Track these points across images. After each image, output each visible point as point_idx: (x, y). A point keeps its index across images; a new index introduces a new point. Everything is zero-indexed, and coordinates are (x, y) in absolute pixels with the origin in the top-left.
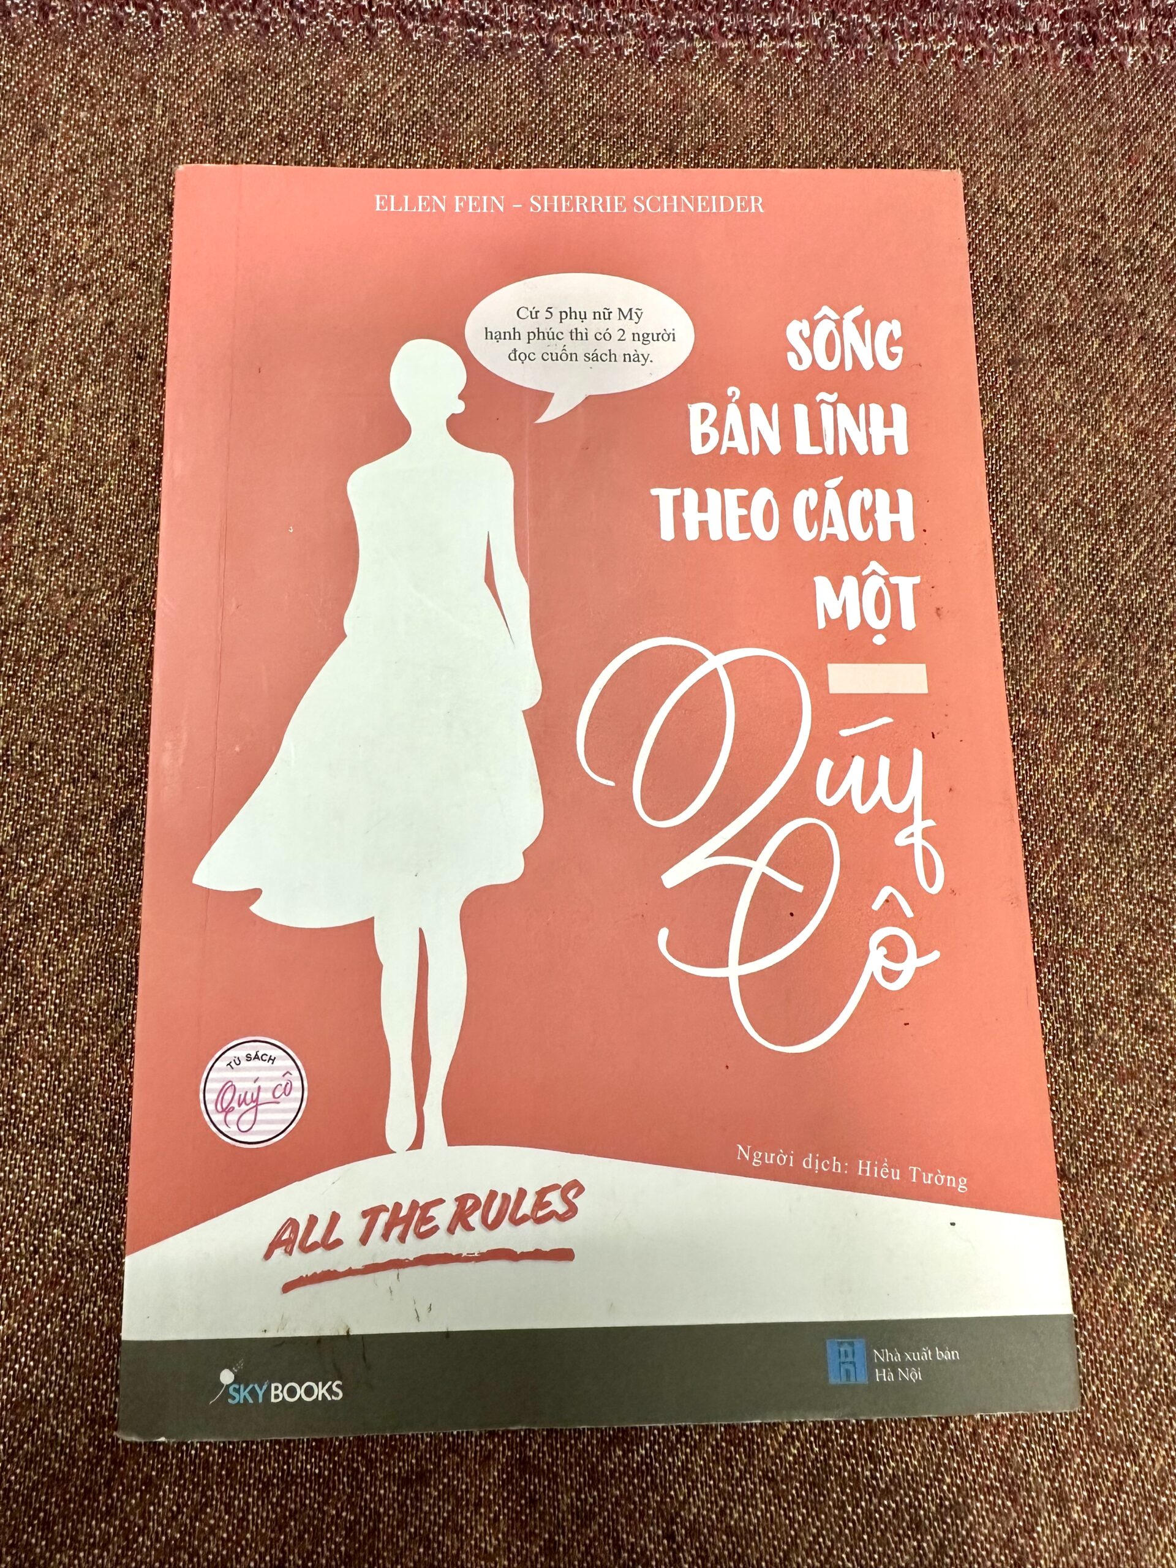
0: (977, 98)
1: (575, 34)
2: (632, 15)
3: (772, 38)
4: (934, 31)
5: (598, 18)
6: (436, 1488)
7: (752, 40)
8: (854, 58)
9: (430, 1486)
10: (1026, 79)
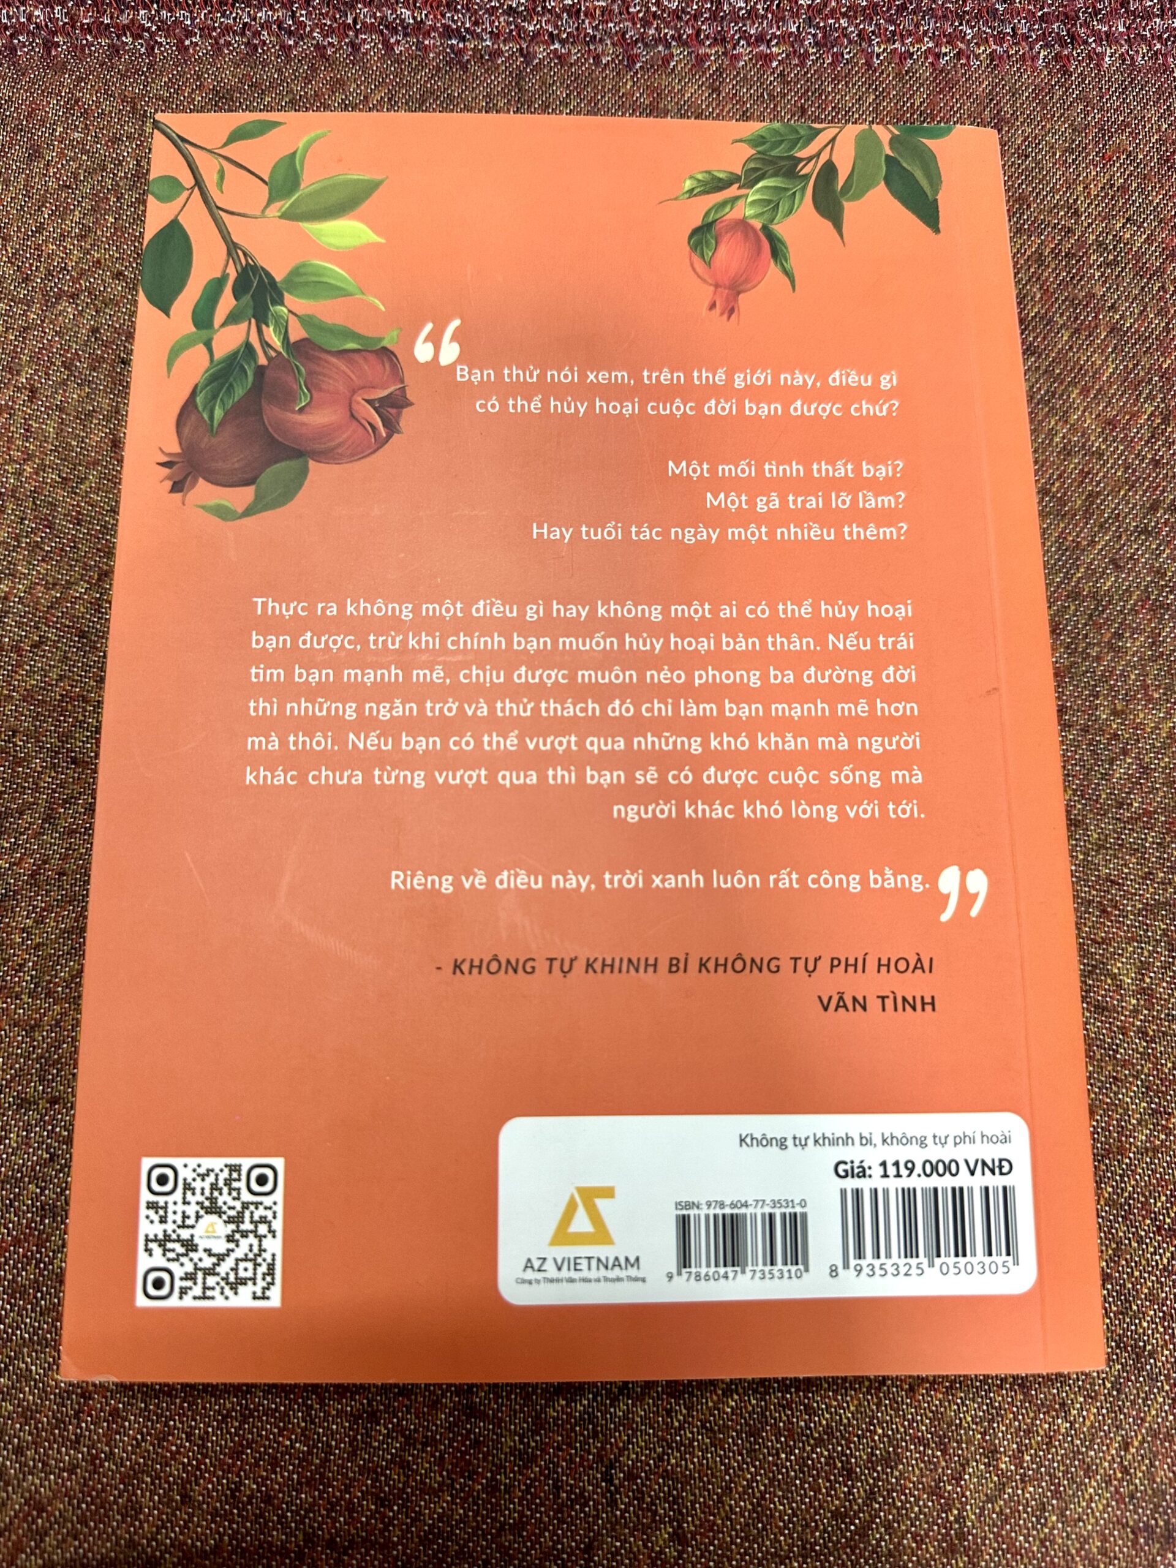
0: (952, 97)
1: (553, 43)
2: (611, 25)
3: (749, 45)
4: (910, 35)
5: (577, 29)
6: (386, 1428)
7: (729, 47)
8: (830, 61)
9: (379, 1424)
10: (1003, 79)
